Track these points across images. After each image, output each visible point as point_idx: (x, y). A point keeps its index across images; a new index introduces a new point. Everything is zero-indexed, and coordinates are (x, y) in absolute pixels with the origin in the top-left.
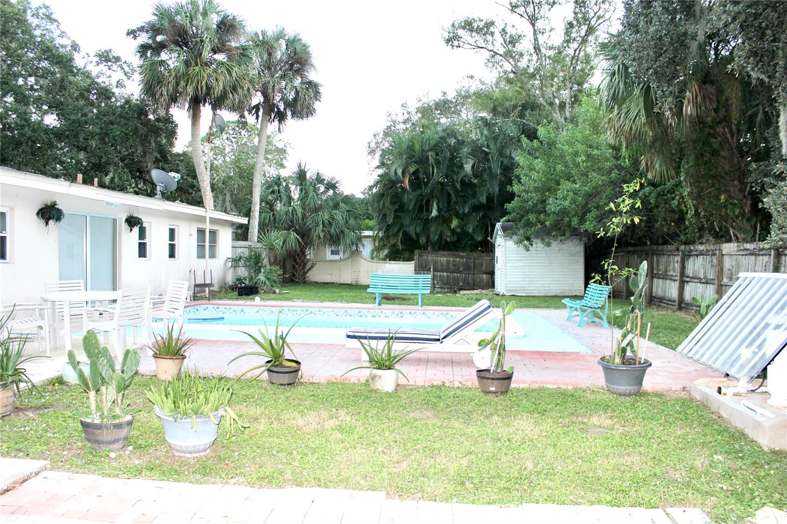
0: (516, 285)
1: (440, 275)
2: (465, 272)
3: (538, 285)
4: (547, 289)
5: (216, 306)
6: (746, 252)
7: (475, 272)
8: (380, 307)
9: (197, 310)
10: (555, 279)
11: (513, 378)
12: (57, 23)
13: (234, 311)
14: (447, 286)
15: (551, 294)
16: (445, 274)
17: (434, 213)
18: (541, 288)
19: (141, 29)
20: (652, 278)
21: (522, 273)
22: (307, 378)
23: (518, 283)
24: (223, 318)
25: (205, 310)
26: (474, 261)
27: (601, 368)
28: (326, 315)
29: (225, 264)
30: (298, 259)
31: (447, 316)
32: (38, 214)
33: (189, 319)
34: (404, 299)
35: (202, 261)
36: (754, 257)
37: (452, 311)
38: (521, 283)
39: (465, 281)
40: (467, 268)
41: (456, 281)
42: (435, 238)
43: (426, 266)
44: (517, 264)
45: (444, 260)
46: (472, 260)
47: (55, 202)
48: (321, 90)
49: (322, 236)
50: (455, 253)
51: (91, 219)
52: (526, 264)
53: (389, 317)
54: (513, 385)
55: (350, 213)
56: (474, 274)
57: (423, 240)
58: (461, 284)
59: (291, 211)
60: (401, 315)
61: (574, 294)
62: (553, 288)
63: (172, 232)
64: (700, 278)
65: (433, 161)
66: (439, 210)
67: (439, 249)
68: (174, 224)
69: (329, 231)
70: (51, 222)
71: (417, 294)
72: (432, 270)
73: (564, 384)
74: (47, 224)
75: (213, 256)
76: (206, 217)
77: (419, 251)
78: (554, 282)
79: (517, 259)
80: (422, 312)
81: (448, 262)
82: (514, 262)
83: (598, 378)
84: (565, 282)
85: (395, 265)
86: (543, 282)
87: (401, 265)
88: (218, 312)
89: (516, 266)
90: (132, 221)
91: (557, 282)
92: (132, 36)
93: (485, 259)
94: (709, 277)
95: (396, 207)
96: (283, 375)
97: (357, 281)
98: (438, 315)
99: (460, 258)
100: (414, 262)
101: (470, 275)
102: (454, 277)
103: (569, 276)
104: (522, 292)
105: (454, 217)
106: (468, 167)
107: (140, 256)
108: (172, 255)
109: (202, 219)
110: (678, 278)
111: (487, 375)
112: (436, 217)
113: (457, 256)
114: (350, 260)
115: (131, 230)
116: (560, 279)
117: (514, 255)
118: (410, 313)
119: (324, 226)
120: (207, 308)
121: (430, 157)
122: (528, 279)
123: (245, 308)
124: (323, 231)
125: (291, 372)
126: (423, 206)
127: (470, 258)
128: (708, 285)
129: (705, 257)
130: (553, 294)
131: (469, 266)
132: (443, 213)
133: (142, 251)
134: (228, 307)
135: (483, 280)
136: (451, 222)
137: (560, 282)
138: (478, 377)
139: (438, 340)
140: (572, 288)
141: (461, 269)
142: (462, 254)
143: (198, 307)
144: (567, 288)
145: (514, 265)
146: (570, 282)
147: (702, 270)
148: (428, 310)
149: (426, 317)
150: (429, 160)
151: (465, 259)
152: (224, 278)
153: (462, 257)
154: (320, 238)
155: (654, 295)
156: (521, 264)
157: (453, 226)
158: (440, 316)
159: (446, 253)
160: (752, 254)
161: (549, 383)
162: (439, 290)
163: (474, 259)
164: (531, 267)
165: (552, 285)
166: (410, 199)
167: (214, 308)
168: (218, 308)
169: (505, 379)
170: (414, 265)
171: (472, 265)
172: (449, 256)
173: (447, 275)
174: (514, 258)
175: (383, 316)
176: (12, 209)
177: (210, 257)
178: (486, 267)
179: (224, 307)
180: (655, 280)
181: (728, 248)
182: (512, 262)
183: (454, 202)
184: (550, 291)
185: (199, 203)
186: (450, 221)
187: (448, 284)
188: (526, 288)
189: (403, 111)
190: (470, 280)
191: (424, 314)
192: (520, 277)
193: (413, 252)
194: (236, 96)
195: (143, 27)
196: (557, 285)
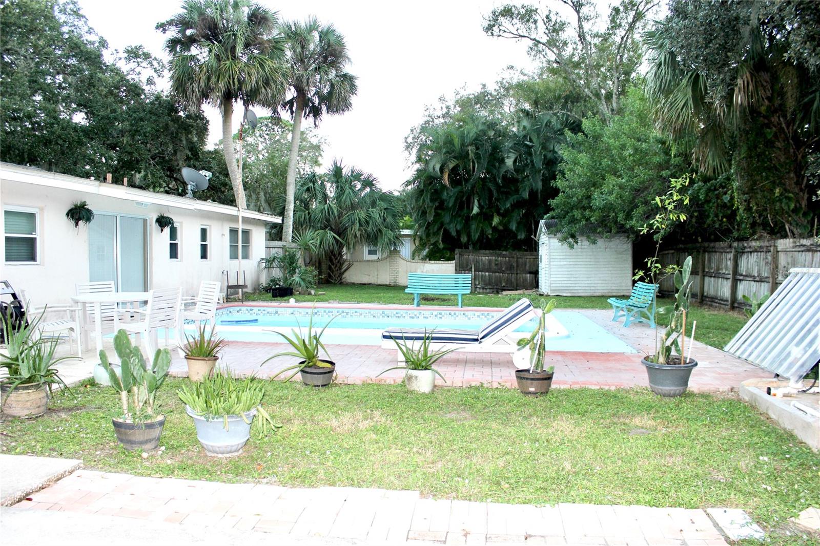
0: (561, 285)
1: (482, 275)
2: (508, 272)
3: (583, 285)
4: (593, 288)
5: (249, 308)
6: (802, 249)
7: (519, 272)
8: (418, 308)
9: (230, 312)
10: (602, 278)
11: (553, 379)
12: (84, 19)
13: (268, 313)
14: (489, 287)
15: (598, 294)
16: (487, 274)
17: (476, 210)
18: (587, 288)
19: (171, 23)
20: (704, 276)
21: (567, 273)
22: (342, 380)
23: (563, 282)
24: (257, 320)
25: (238, 312)
26: (517, 261)
27: (645, 368)
28: (363, 316)
29: (259, 265)
30: (334, 260)
31: (488, 317)
32: (67, 214)
33: (222, 322)
34: (444, 300)
35: (235, 262)
36: (810, 253)
37: (492, 311)
38: (565, 282)
39: (508, 281)
40: (510, 268)
41: (499, 281)
42: (476, 236)
43: (467, 265)
44: (562, 263)
45: (485, 259)
46: (515, 260)
47: (85, 202)
48: (357, 83)
49: (358, 235)
50: (497, 251)
51: (121, 220)
52: (571, 263)
53: (427, 318)
54: (553, 386)
55: (389, 211)
56: (517, 274)
57: (464, 239)
58: (504, 284)
59: (326, 209)
60: (441, 316)
61: (622, 294)
62: (598, 288)
63: (204, 232)
64: (754, 276)
65: (473, 155)
66: (480, 207)
67: (481, 248)
68: (206, 224)
69: (365, 230)
70: (80, 223)
71: (457, 295)
72: (473, 270)
73: (606, 385)
74: (77, 224)
75: (246, 256)
76: (238, 216)
77: (460, 250)
78: (600, 282)
79: (561, 257)
80: (462, 313)
81: (490, 261)
82: (559, 260)
83: (642, 379)
84: (612, 282)
85: (434, 265)
86: (589, 282)
87: (441, 265)
88: (251, 314)
89: (561, 265)
90: (163, 222)
91: (604, 282)
92: (161, 29)
93: (528, 257)
94: (763, 275)
95: (437, 204)
96: (316, 376)
97: (395, 282)
98: (478, 316)
99: (502, 258)
100: (454, 261)
101: (513, 275)
102: (496, 277)
103: (617, 275)
104: (567, 292)
105: (495, 214)
106: (509, 162)
107: (171, 257)
108: (204, 255)
109: (235, 219)
110: (730, 276)
111: (526, 375)
112: (478, 214)
113: (499, 255)
114: (388, 259)
115: (162, 230)
116: (607, 278)
117: (559, 254)
118: (450, 314)
119: (361, 225)
120: (241, 310)
121: (470, 152)
122: (573, 279)
123: (280, 310)
124: (359, 230)
125: (325, 373)
126: (464, 203)
127: (513, 258)
128: (763, 284)
129: (759, 253)
130: (600, 294)
131: (512, 265)
132: (484, 210)
133: (174, 251)
134: (262, 309)
135: (526, 280)
136: (492, 220)
137: (607, 282)
138: (518, 377)
139: (477, 340)
140: (619, 288)
141: (503, 269)
142: (504, 253)
143: (231, 309)
144: (613, 288)
145: (559, 263)
146: (618, 281)
147: (756, 267)
148: (468, 311)
149: (467, 318)
150: (469, 155)
151: (507, 259)
152: (258, 279)
153: (504, 256)
154: (356, 236)
155: (705, 294)
156: (565, 263)
157: (494, 223)
158: (481, 316)
159: (487, 252)
160: (809, 251)
161: (592, 384)
162: (481, 291)
163: (517, 258)
164: (576, 266)
165: (598, 285)
166: (450, 196)
167: (247, 310)
168: (252, 310)
169: (545, 379)
170: (454, 265)
171: (515, 265)
172: (492, 255)
173: (489, 275)
174: (558, 257)
175: (421, 317)
176: (42, 209)
177: (242, 258)
178: (530, 267)
179: (258, 308)
180: (707, 279)
181: (784, 244)
182: (556, 260)
183: (495, 199)
184: (596, 291)
185: (232, 202)
186: (491, 218)
187: (490, 285)
188: (571, 288)
189: (441, 105)
190: (513, 280)
191: (464, 314)
192: (565, 276)
193: (454, 251)
194: (269, 91)
195: (172, 20)
196: (603, 285)
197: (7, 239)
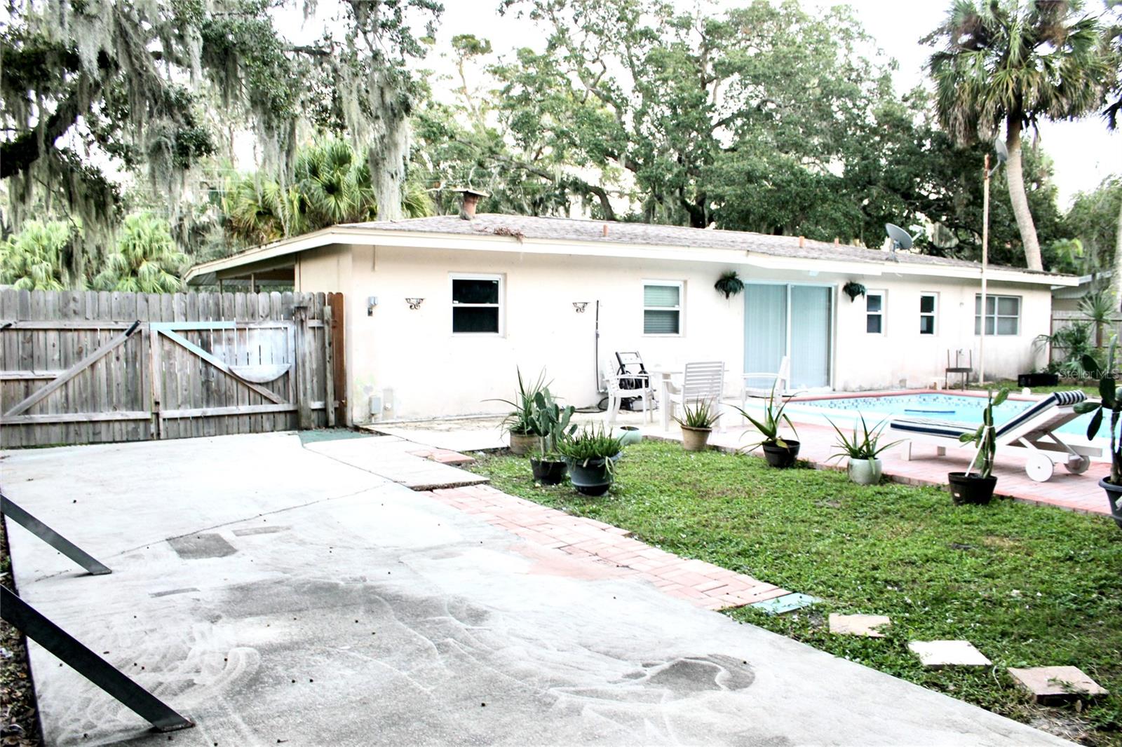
29: (1034, 343)
32: (716, 286)
47: (734, 273)
51: (792, 289)
68: (929, 291)
70: (731, 294)
74: (727, 296)
107: (869, 331)
108: (928, 328)
115: (853, 300)
133: (874, 324)
152: (1033, 361)
176: (685, 282)
195: (940, 29)
197: (646, 312)
